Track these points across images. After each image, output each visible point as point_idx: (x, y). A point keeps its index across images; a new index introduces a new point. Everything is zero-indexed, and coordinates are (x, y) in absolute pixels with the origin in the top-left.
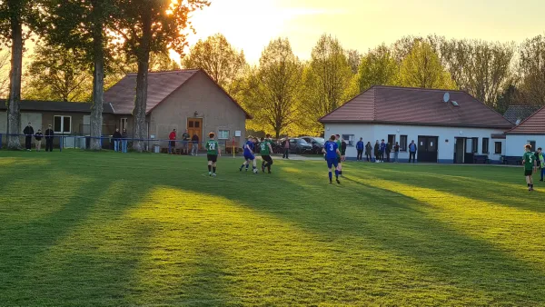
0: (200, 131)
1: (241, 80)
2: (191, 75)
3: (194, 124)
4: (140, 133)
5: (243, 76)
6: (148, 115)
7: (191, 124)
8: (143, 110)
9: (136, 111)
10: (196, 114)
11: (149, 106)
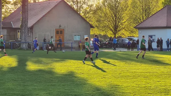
0: (63, 36)
1: (91, 6)
2: (57, 3)
3: (60, 32)
4: (25, 39)
5: (93, 3)
6: (32, 28)
7: (57, 32)
8: (26, 25)
9: (22, 26)
10: (60, 26)
11: (30, 24)
